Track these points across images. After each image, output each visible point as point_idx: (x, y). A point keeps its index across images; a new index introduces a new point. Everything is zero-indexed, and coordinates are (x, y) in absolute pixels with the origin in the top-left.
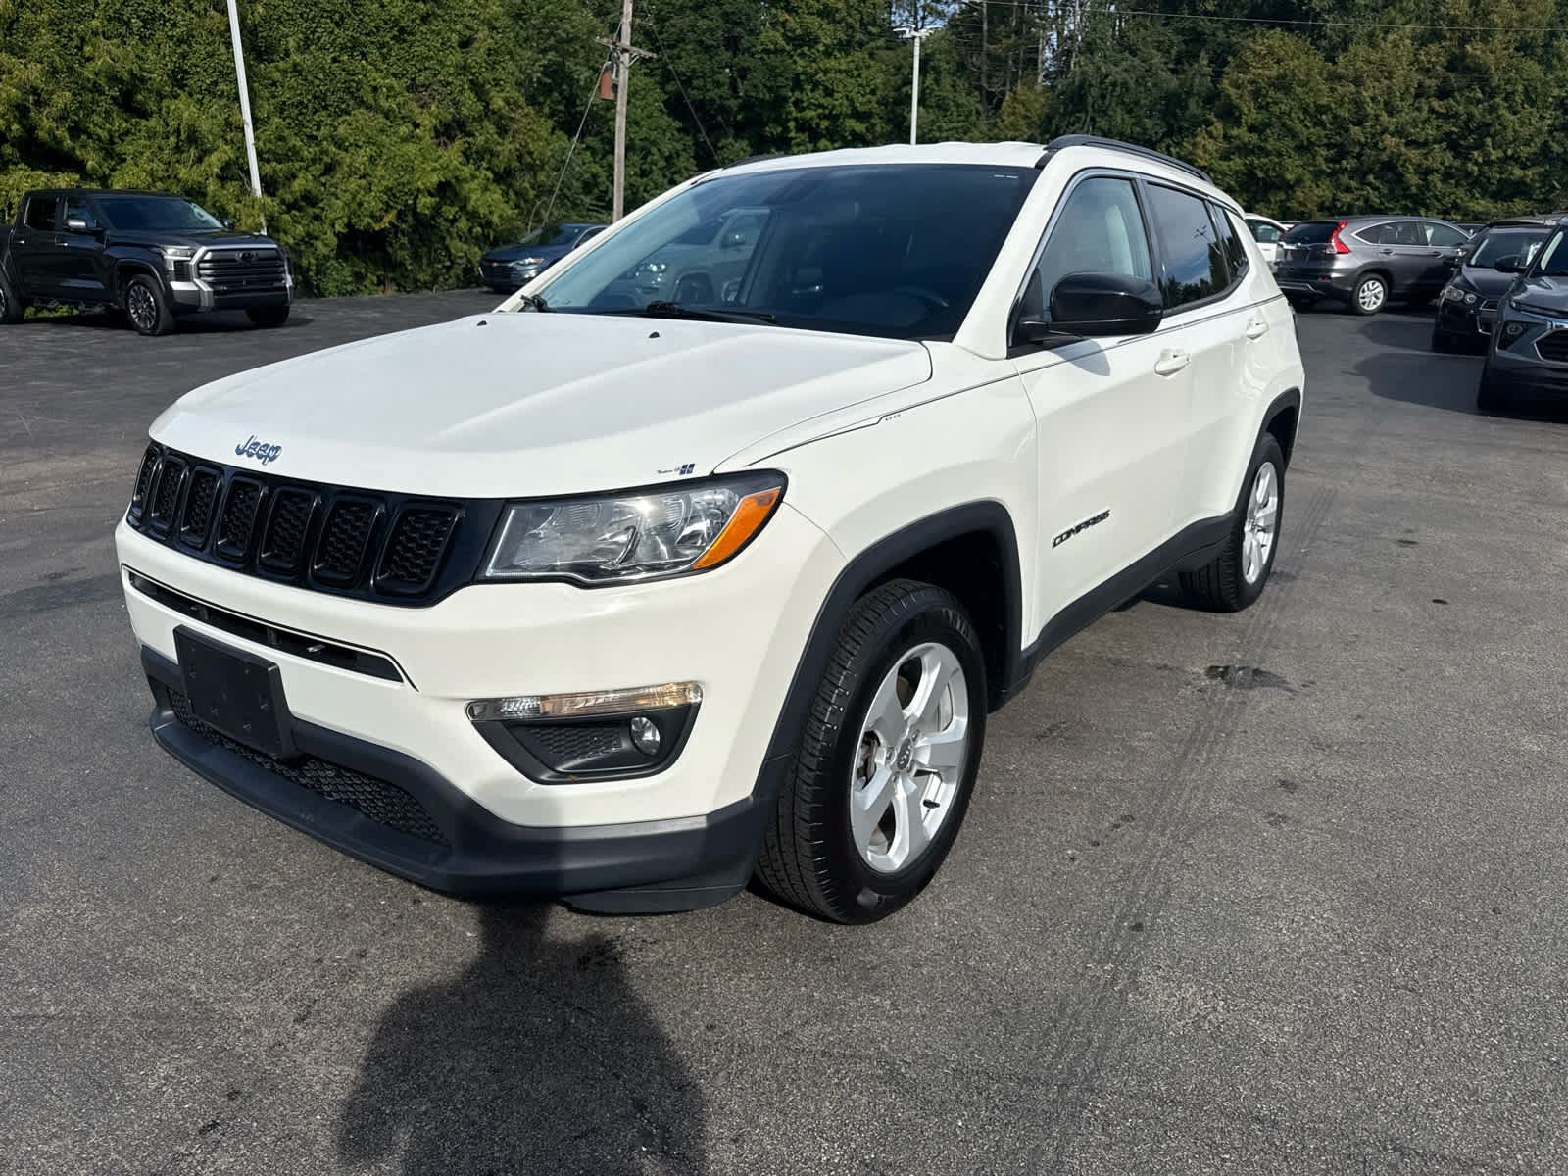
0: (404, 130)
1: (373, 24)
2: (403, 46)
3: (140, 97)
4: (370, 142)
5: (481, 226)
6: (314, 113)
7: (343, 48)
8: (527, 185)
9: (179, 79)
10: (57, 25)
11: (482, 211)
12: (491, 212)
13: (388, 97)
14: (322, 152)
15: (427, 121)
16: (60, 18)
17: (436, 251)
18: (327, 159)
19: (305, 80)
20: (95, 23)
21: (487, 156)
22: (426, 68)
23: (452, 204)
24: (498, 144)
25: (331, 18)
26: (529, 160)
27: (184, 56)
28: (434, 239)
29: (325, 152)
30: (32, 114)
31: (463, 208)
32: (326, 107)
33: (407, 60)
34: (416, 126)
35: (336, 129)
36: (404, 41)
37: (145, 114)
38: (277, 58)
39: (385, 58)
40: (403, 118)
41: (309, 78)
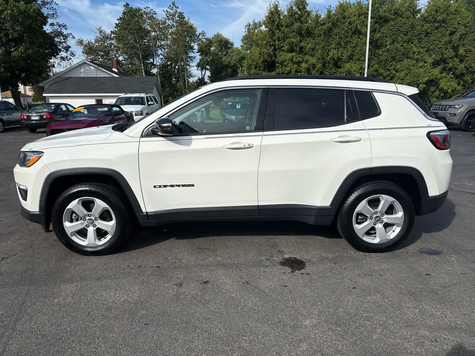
0: (421, 64)
1: (418, 33)
2: (427, 38)
3: (339, 63)
4: (407, 69)
5: (444, 93)
6: (390, 62)
7: (405, 42)
8: (469, 78)
9: (351, 58)
10: (323, 48)
11: (445, 88)
12: (448, 89)
13: (418, 55)
14: (390, 73)
15: (430, 60)
16: (324, 46)
17: (426, 101)
18: (392, 75)
19: (390, 53)
20: (333, 46)
21: (453, 70)
22: (434, 44)
23: (434, 86)
24: (459, 65)
25: (403, 33)
26: (471, 70)
27: (354, 51)
28: (426, 98)
29: (391, 73)
30: (311, 71)
31: (438, 88)
32: (395, 60)
33: (427, 42)
34: (426, 62)
35: (396, 66)
36: (428, 36)
37: (340, 68)
38: (382, 48)
39: (420, 42)
40: (422, 60)
41: (391, 52)
